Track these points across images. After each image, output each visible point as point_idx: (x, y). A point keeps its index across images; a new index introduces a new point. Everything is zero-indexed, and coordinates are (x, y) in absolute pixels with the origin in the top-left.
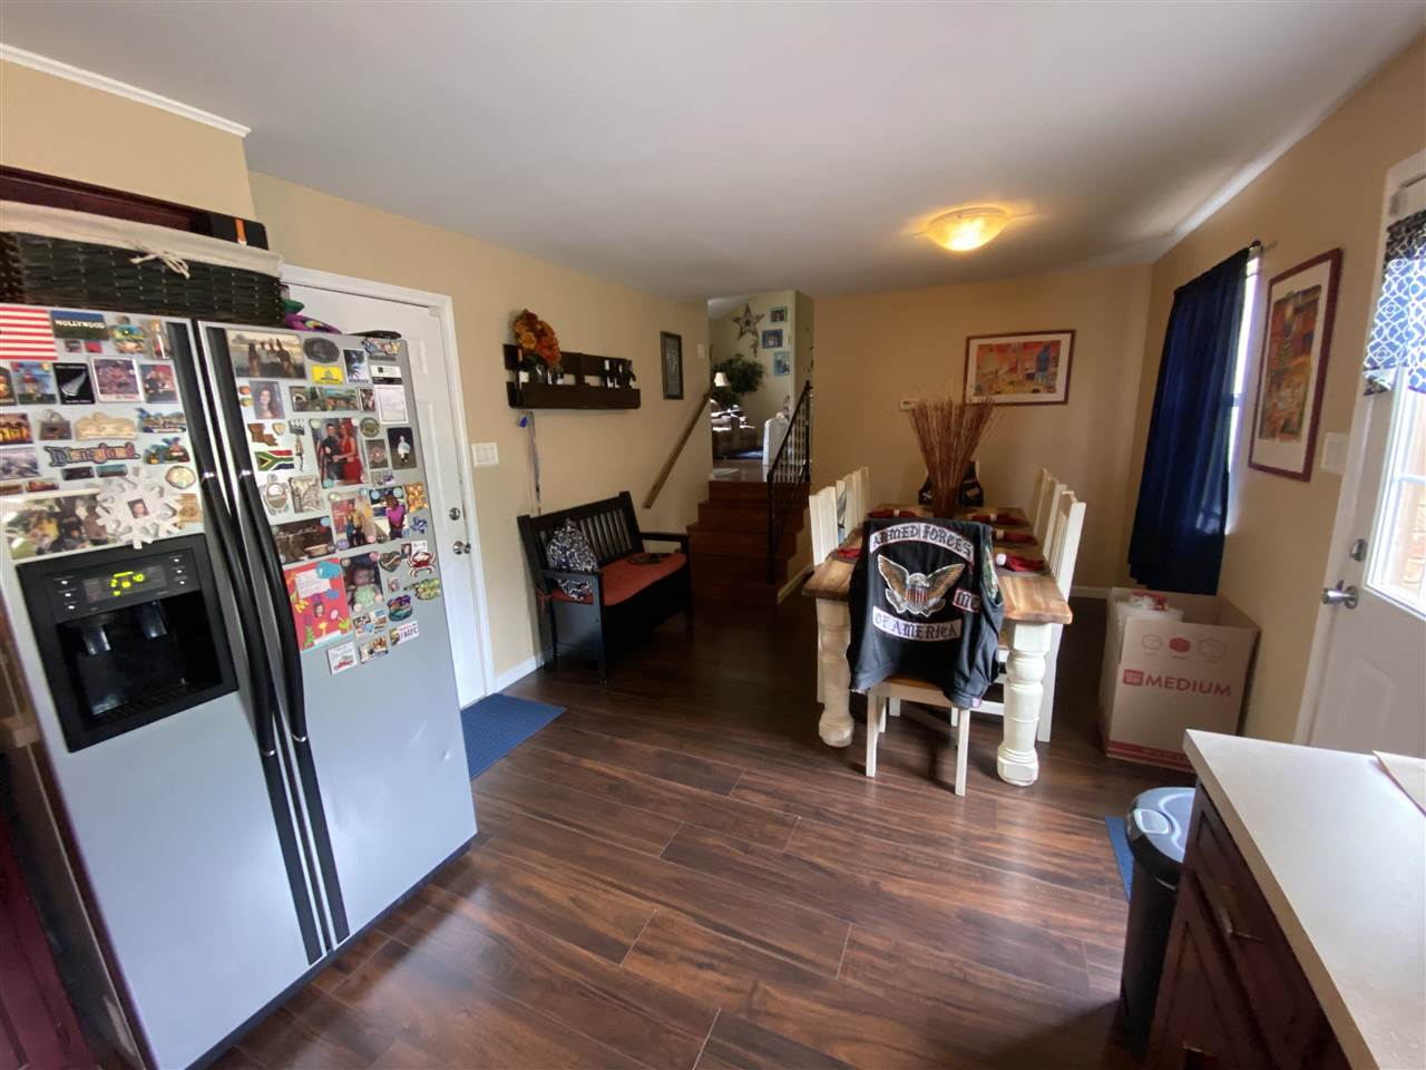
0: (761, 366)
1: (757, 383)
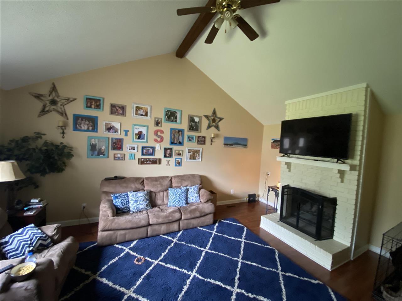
0: (71, 148)
1: (65, 164)
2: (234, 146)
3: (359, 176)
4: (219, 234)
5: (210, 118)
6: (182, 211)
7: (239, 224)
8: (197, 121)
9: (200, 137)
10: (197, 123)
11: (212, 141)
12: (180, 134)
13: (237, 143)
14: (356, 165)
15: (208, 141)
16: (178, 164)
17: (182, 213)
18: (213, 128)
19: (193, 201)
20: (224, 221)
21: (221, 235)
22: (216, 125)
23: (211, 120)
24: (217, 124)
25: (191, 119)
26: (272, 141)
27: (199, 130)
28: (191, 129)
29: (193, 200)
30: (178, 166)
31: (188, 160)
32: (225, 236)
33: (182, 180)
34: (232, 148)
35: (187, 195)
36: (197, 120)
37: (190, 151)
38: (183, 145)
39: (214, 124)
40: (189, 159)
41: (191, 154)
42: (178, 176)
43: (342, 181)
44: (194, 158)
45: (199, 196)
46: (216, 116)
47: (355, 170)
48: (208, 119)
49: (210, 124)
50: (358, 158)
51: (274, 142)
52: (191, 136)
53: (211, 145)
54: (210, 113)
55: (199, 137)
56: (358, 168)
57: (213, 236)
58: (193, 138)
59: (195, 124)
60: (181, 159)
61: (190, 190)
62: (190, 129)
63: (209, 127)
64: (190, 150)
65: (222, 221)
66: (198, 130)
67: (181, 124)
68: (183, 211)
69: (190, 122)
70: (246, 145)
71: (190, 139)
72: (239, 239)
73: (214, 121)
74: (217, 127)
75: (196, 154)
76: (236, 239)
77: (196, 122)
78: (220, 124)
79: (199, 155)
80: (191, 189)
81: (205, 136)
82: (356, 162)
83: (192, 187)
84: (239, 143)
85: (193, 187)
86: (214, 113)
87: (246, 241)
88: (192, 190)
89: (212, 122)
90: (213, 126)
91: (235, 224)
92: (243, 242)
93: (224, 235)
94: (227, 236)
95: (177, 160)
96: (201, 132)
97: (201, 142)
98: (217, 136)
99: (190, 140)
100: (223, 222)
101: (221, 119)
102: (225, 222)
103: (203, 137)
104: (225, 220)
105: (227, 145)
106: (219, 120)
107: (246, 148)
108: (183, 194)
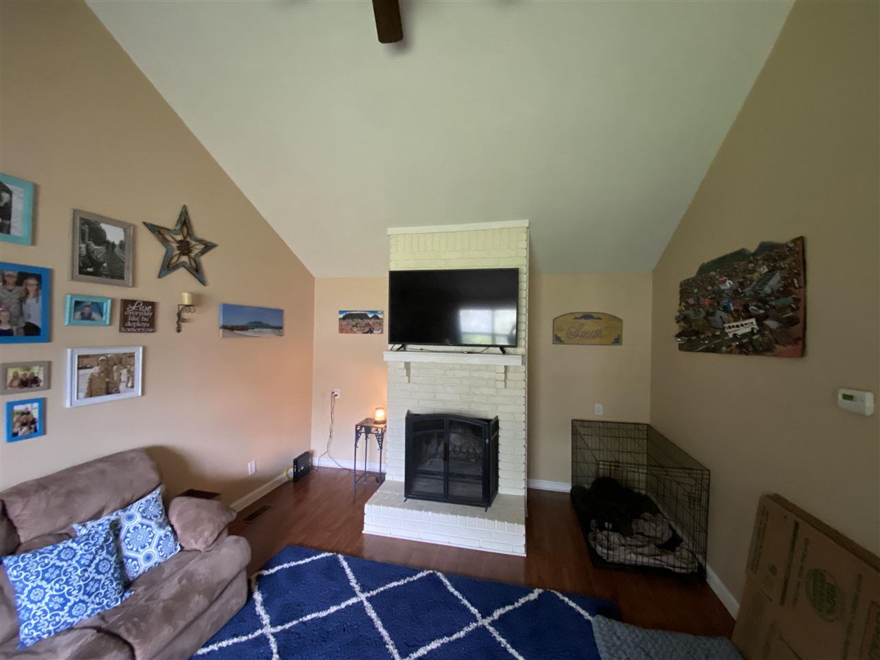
2: (249, 333)
4: (287, 626)
5: (169, 238)
6: (124, 635)
7: (318, 557)
8: (117, 243)
9: (132, 302)
10: (117, 249)
11: (180, 319)
12: (32, 289)
13: (260, 323)
15: (165, 319)
16: (25, 429)
17: (130, 640)
18: (182, 272)
19: (151, 563)
20: (272, 571)
21: (295, 622)
22: (194, 264)
23: (175, 245)
24: (196, 262)
25: (86, 228)
26: (341, 316)
27: (128, 275)
28: (90, 270)
29: (148, 558)
30: (27, 437)
31: (76, 402)
32: (309, 617)
33: (69, 494)
34: (244, 339)
35: (119, 550)
36: (114, 235)
37: (86, 361)
38: (48, 339)
39: (184, 259)
40: (82, 395)
41: (92, 375)
42: (41, 485)
44: (110, 388)
45: (174, 532)
46: (190, 233)
48: (164, 241)
49: (172, 258)
51: (344, 318)
52: (89, 301)
53: (179, 330)
54: (169, 220)
55: (126, 303)
57: (274, 647)
58: (98, 307)
59: (107, 253)
60: (43, 403)
61: (127, 525)
62: (82, 271)
63: (168, 267)
64: (87, 356)
65: (266, 573)
66: (122, 277)
67: (34, 242)
68: (128, 631)
69: (83, 239)
70: (281, 328)
71: (85, 311)
72: (350, 602)
73: (185, 248)
74: (196, 271)
75: (118, 370)
76: (343, 605)
77: (113, 245)
78: (206, 261)
79: (131, 374)
80: (130, 518)
81: (152, 300)
83: (134, 509)
84: (265, 322)
85: (136, 505)
86: (184, 221)
87: (369, 595)
88: (138, 519)
89: (178, 252)
90: (183, 265)
91: (308, 560)
92: (366, 603)
93: (305, 619)
94: (314, 615)
95: (18, 408)
96: (134, 285)
97: (139, 325)
98: (197, 301)
99: (87, 317)
100: (272, 574)
101: (208, 247)
102: (278, 571)
103: (146, 304)
104: (272, 568)
105: (232, 329)
106: (200, 247)
107: (281, 335)
108: (98, 558)
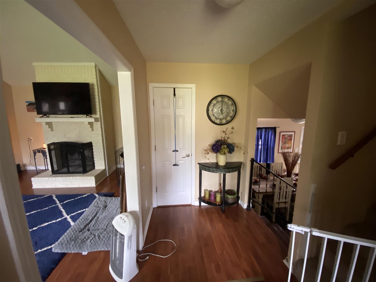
3: (101, 124)
14: (98, 118)
26: (27, 104)
43: (93, 130)
47: (99, 121)
50: (98, 113)
51: (29, 105)
56: (100, 120)
82: (98, 116)
